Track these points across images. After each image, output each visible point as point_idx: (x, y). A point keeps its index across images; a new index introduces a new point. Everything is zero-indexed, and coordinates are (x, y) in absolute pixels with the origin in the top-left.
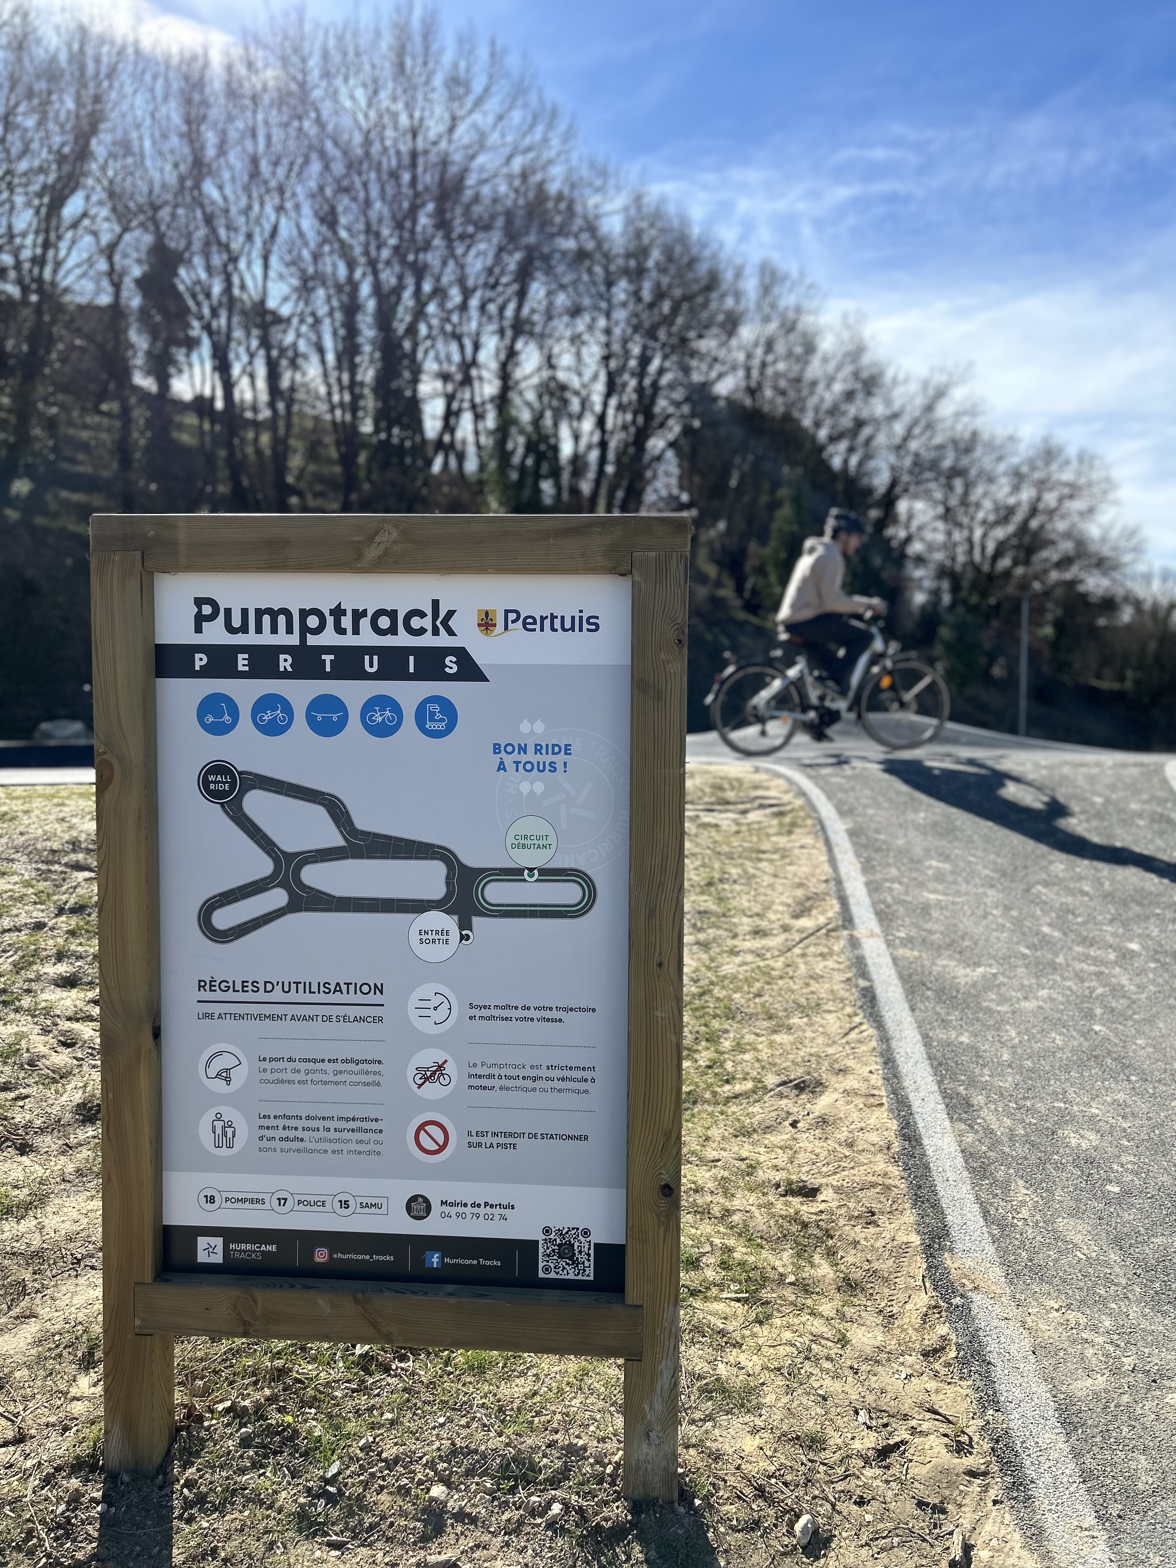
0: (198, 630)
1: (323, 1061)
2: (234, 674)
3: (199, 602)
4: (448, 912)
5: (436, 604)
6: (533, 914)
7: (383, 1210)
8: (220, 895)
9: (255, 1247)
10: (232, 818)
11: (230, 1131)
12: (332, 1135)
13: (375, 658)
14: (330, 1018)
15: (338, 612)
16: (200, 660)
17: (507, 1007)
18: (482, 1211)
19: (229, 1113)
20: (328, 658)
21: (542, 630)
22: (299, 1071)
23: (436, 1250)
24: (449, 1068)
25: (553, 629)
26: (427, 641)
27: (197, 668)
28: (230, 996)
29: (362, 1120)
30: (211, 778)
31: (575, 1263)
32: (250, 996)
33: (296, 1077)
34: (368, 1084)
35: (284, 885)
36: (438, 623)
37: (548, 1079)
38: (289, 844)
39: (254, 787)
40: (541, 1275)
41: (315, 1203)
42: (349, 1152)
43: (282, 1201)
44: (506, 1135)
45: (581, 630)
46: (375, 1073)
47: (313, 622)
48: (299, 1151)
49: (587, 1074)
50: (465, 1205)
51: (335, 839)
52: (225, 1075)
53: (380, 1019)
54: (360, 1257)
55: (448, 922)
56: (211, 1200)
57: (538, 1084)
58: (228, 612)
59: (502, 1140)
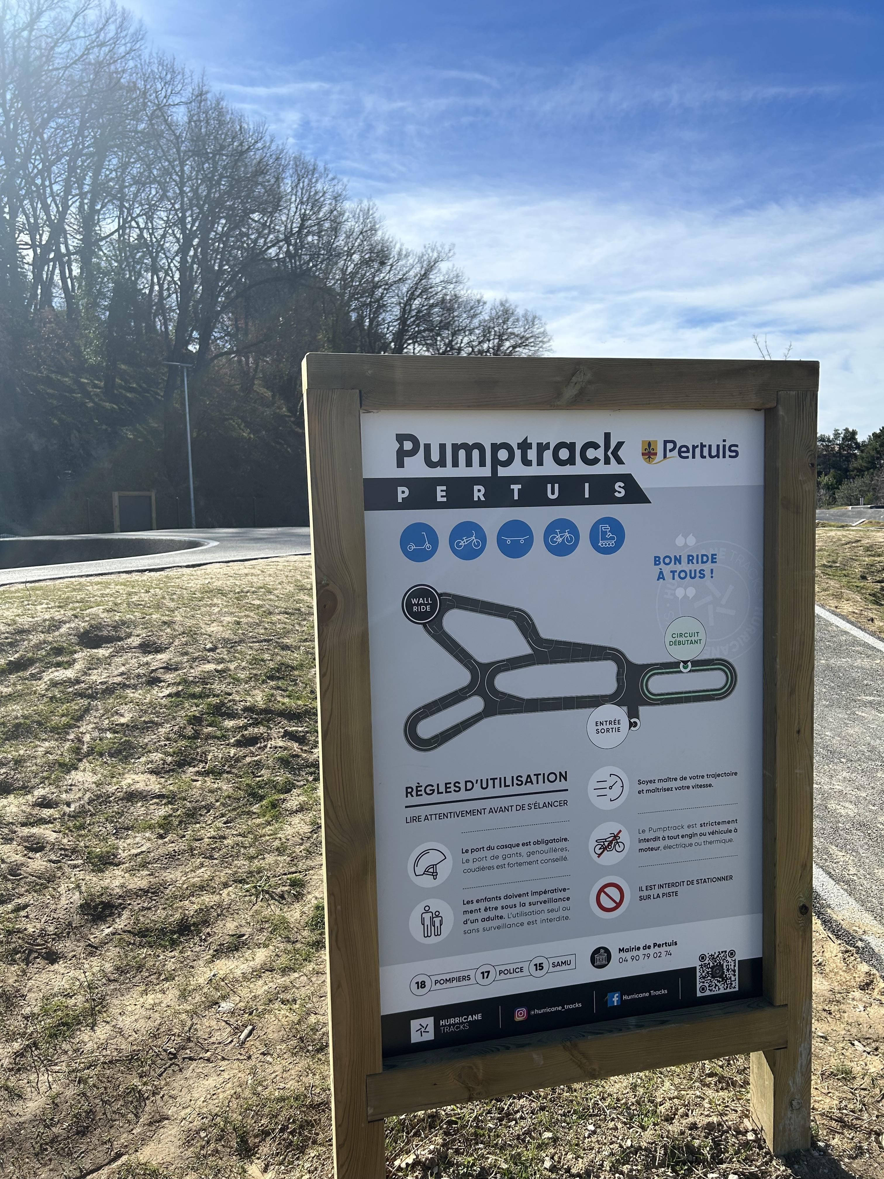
0: (400, 464)
1: (518, 845)
2: (434, 505)
3: (401, 438)
4: (619, 704)
5: (607, 436)
6: (688, 700)
7: (572, 966)
8: (424, 707)
9: (462, 1019)
10: (433, 636)
11: (437, 921)
12: (528, 909)
13: (557, 486)
14: (522, 807)
15: (525, 446)
16: (403, 493)
17: (669, 779)
18: (652, 951)
19: (435, 905)
20: (516, 487)
21: (694, 457)
22: (497, 857)
23: (615, 991)
24: (624, 837)
25: (703, 457)
26: (600, 469)
27: (400, 500)
28: (435, 798)
29: (553, 891)
30: (414, 601)
31: (724, 979)
32: (453, 796)
33: (495, 863)
34: (556, 860)
35: (480, 693)
36: (609, 453)
37: (702, 834)
38: (483, 657)
39: (452, 607)
40: (699, 994)
41: (514, 971)
42: (542, 921)
43: (486, 974)
44: (669, 885)
45: (724, 457)
46: (562, 850)
47: (503, 455)
48: (499, 927)
49: (731, 827)
50: (639, 949)
51: (524, 649)
52: (432, 871)
53: (565, 803)
54: (554, 1009)
55: (619, 713)
56: (422, 985)
57: (694, 840)
58: (427, 447)
59: (666, 890)
